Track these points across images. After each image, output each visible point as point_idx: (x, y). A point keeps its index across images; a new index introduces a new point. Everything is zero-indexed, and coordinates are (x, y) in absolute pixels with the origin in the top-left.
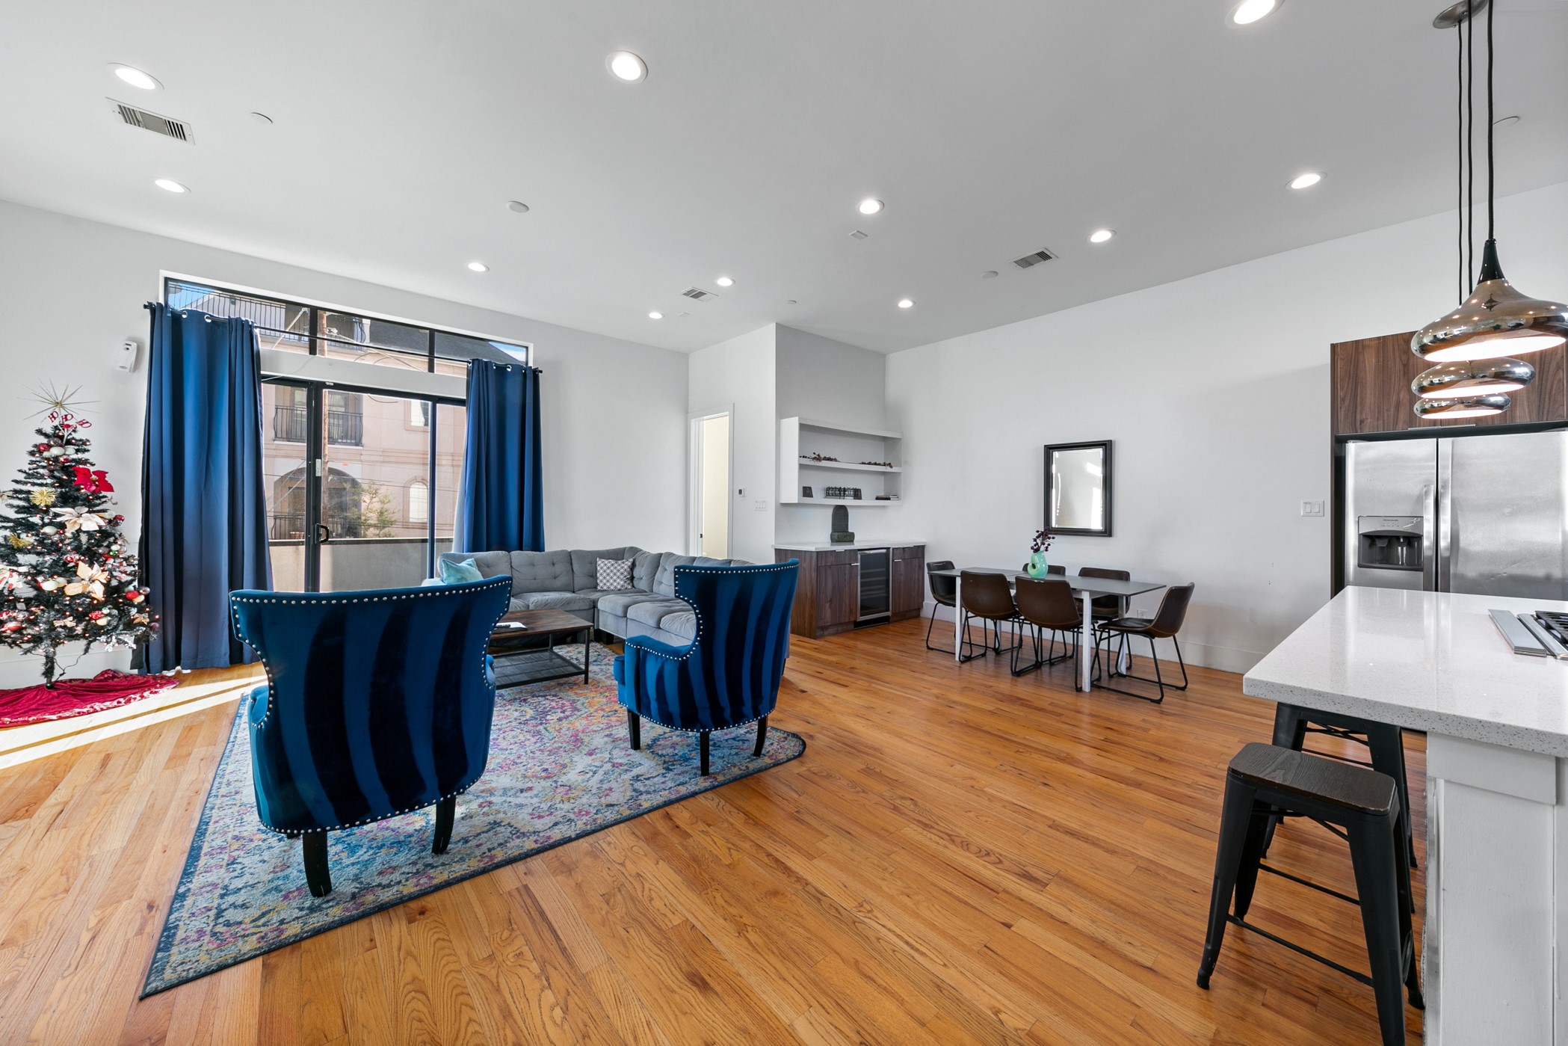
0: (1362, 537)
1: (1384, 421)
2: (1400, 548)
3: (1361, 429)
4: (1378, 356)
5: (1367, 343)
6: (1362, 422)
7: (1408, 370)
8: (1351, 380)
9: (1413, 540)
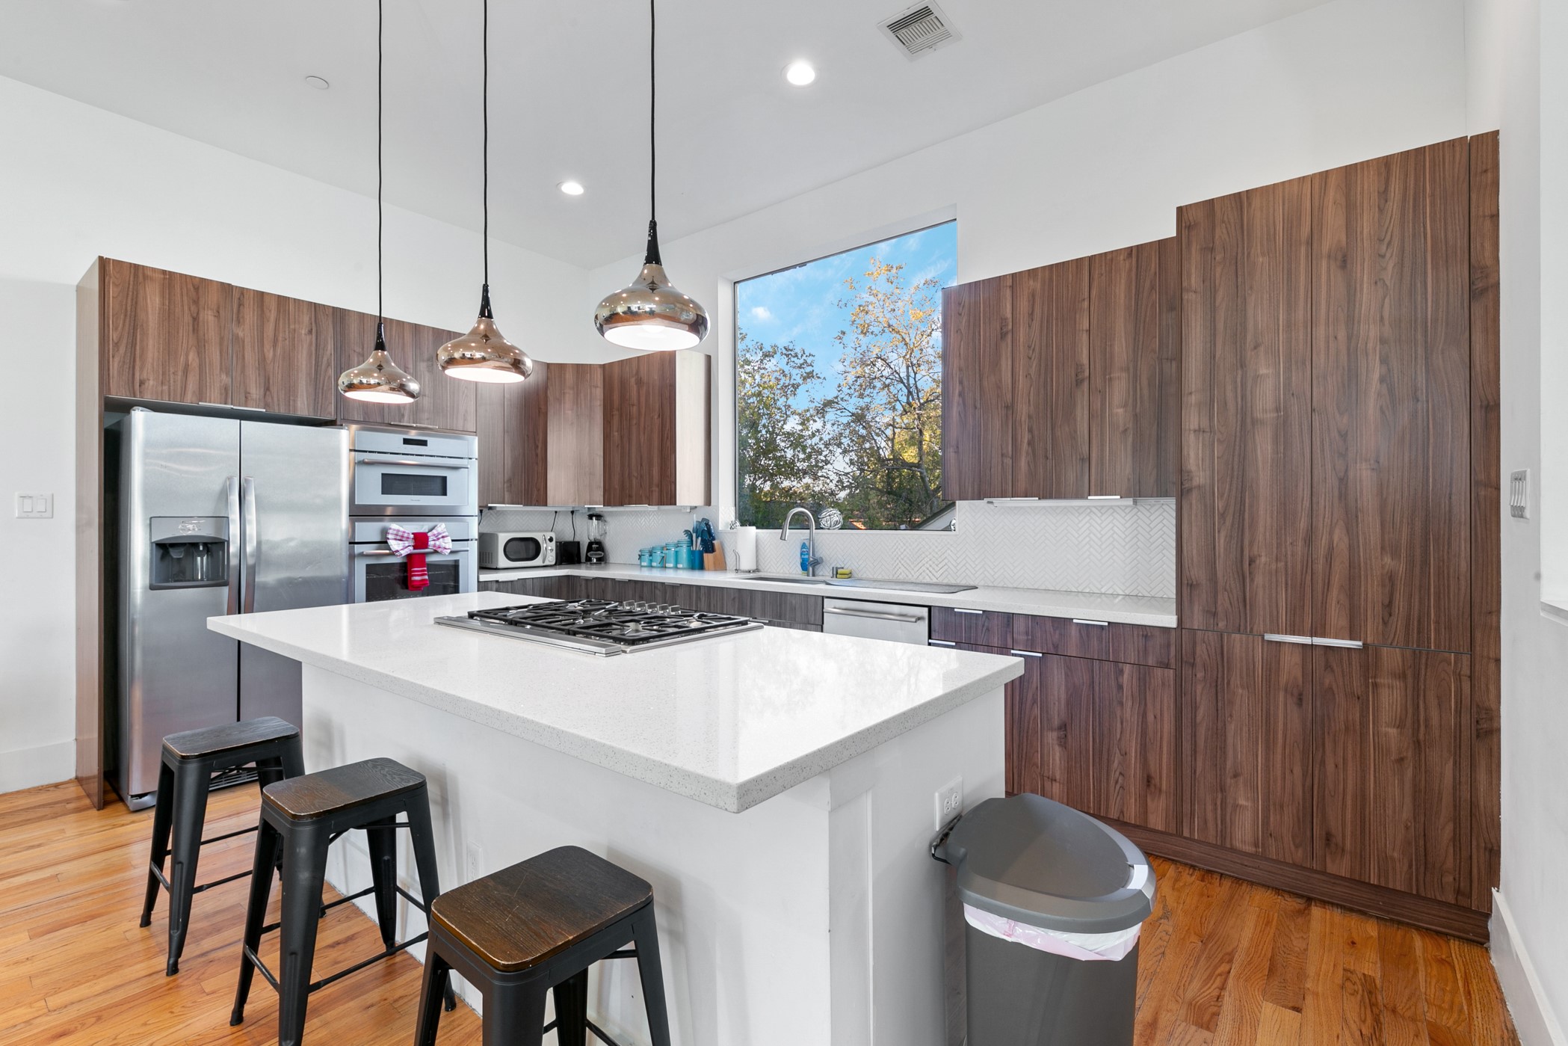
0: (154, 545)
1: (169, 386)
2: (199, 559)
3: (140, 392)
4: (163, 296)
5: (149, 273)
6: (142, 383)
7: (198, 325)
8: (128, 320)
9: (215, 547)
